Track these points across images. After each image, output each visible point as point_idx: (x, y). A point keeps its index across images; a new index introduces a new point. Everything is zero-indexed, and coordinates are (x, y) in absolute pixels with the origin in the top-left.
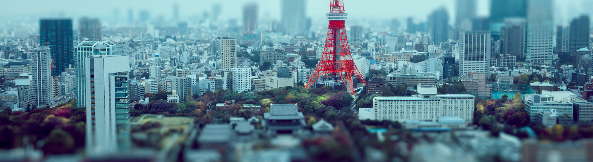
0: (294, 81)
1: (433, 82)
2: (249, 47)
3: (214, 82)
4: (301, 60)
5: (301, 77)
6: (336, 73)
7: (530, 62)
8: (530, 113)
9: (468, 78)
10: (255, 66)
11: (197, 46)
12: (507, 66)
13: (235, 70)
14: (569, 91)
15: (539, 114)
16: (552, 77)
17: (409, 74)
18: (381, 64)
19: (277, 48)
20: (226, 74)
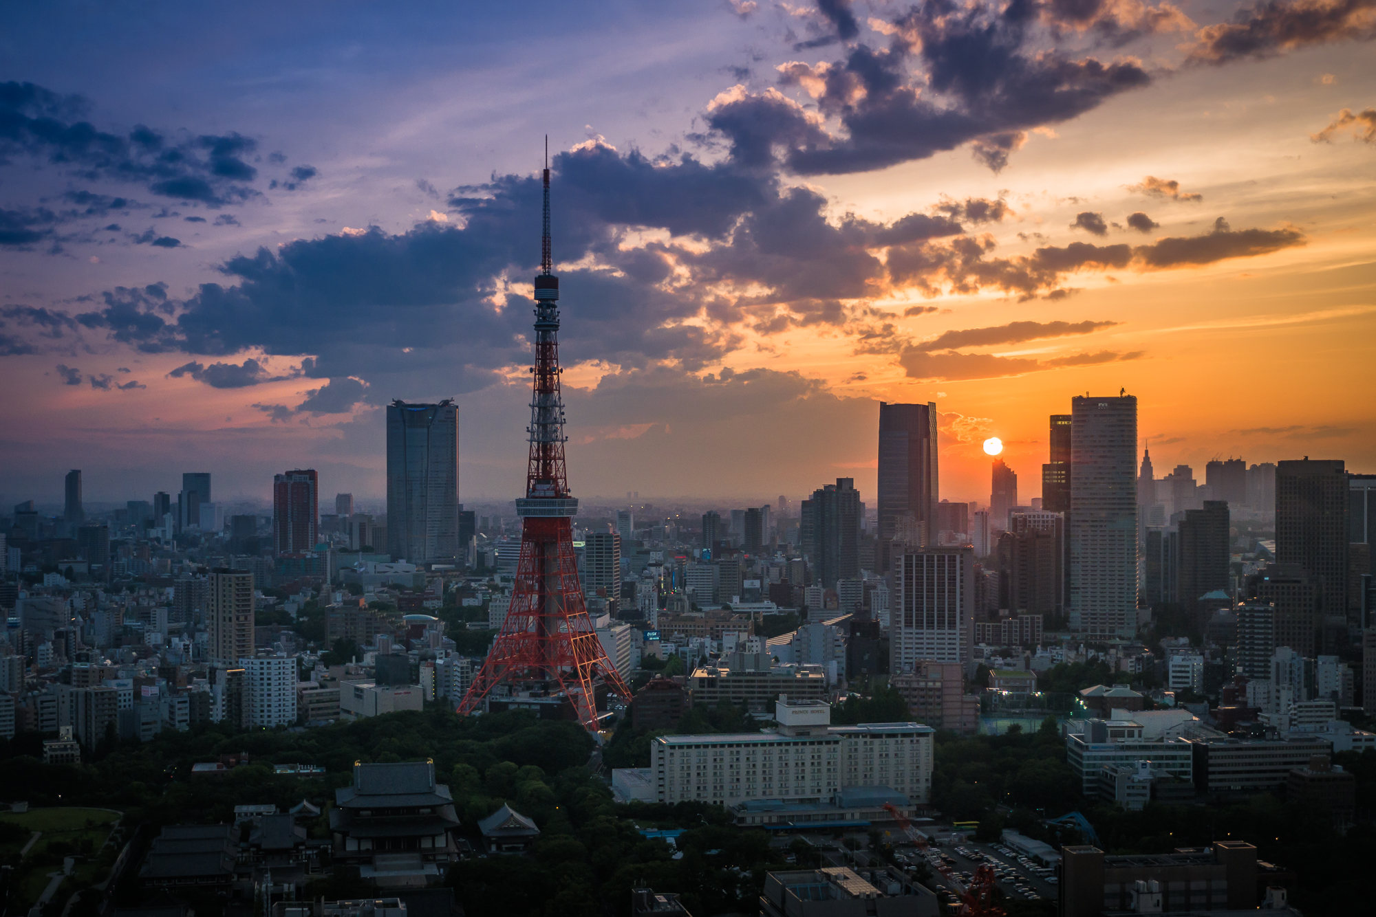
0: (424, 695)
1: (820, 690)
2: (291, 597)
3: (185, 702)
4: (444, 632)
5: (446, 681)
6: (546, 670)
7: (1080, 630)
8: (1081, 772)
9: (914, 678)
10: (308, 652)
11: (135, 594)
12: (1018, 642)
13: (250, 665)
14: (1181, 708)
15: (1107, 774)
16: (1137, 671)
17: (752, 670)
18: (673, 642)
19: (376, 599)
20: (222, 677)
